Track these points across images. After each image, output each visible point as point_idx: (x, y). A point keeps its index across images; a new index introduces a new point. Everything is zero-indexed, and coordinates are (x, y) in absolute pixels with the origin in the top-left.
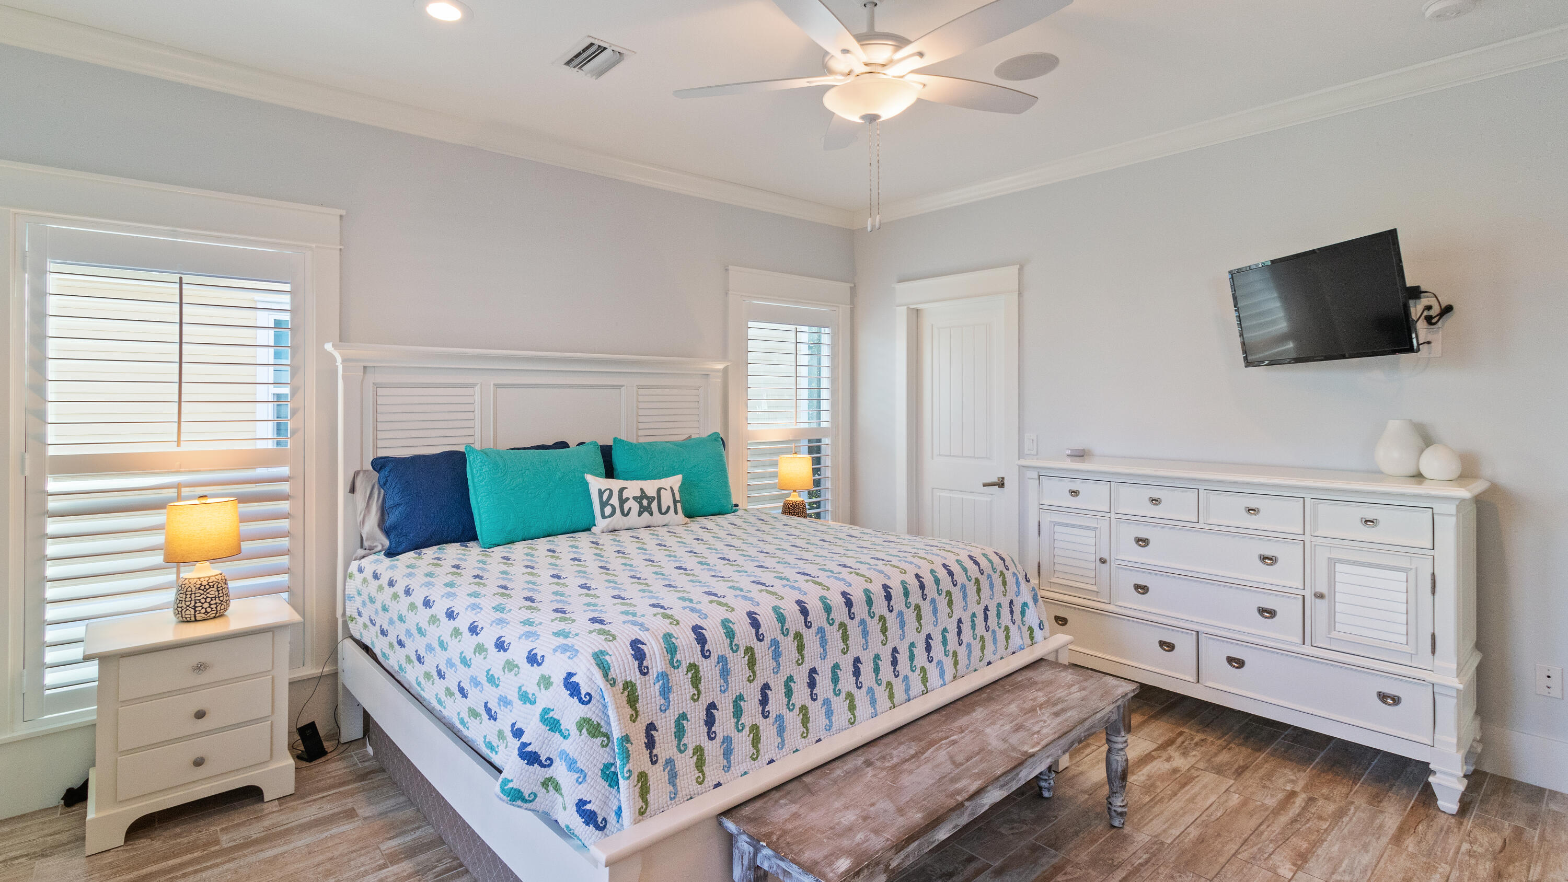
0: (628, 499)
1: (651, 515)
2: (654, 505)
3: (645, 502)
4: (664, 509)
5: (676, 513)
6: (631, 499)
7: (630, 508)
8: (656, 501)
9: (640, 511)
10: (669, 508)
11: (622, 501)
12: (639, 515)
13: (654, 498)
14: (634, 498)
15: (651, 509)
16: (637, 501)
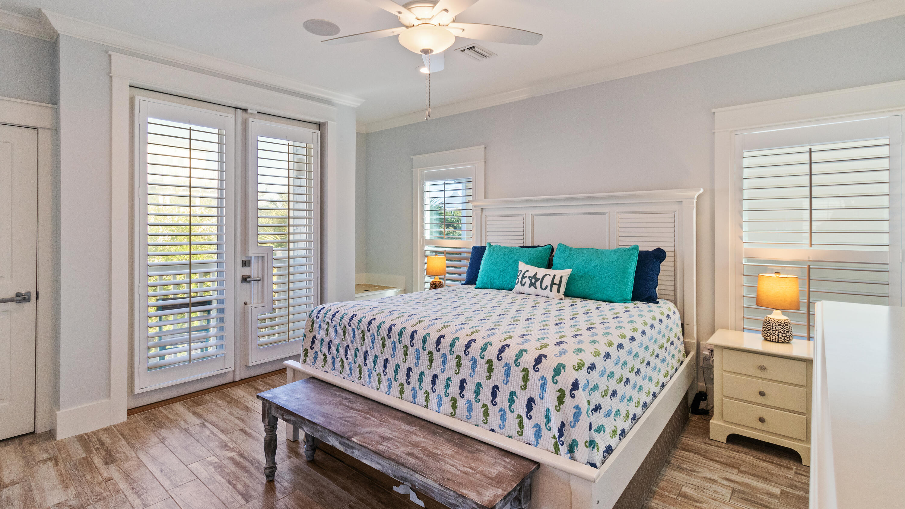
0: (526, 277)
1: (536, 288)
2: (538, 284)
3: (533, 281)
4: (544, 287)
5: (551, 290)
6: (527, 277)
7: (525, 282)
8: (540, 281)
9: (530, 285)
10: (547, 287)
11: (523, 277)
12: (530, 287)
13: (539, 279)
14: (529, 277)
15: (536, 285)
16: (529, 279)
